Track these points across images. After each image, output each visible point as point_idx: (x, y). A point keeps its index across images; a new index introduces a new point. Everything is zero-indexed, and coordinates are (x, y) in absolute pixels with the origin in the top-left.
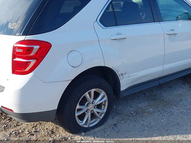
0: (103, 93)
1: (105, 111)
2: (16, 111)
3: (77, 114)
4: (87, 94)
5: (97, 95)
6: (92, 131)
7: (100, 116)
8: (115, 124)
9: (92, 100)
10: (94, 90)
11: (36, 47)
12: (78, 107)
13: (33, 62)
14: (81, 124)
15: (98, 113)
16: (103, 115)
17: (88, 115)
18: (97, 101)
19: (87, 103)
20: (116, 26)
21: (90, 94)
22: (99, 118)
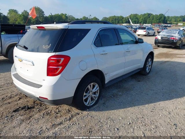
0: (97, 85)
1: (98, 96)
2: (49, 99)
3: (84, 98)
4: (89, 86)
5: (94, 86)
6: (92, 108)
7: (96, 98)
8: (104, 103)
9: (91, 89)
10: (92, 84)
11: (62, 59)
12: (85, 94)
13: (60, 68)
14: (86, 104)
15: (94, 97)
16: (97, 98)
17: (89, 99)
18: (94, 90)
19: (89, 91)
20: (102, 46)
21: (90, 86)
22: (95, 100)
